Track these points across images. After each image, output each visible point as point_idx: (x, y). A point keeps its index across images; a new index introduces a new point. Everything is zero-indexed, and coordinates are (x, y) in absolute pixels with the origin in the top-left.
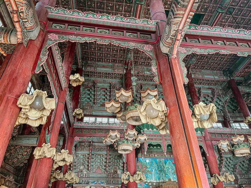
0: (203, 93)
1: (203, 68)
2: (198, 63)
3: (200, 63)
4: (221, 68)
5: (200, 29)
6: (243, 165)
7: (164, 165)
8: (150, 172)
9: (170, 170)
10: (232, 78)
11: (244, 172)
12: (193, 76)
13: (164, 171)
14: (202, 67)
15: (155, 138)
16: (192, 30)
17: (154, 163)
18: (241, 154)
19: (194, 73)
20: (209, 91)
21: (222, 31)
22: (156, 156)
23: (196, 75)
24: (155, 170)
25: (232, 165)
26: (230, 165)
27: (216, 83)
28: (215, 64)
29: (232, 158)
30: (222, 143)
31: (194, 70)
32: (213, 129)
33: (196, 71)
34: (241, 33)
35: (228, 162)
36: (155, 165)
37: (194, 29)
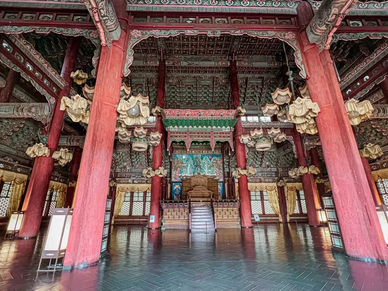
0: (251, 83)
1: (250, 53)
2: (243, 47)
3: (246, 48)
4: (272, 51)
5: (167, 3)
6: (288, 159)
7: (201, 160)
8: (186, 167)
9: (206, 165)
10: (284, 64)
11: (288, 166)
12: (237, 64)
13: (200, 167)
14: (250, 51)
15: (180, 135)
16: (156, 6)
17: (191, 159)
18: (261, 148)
19: (240, 60)
20: (258, 81)
21: (196, 3)
22: (193, 152)
23: (242, 62)
24: (191, 165)
25: (275, 159)
26: (273, 158)
27: (268, 70)
28: (264, 47)
29: (275, 152)
30: (243, 138)
31: (240, 56)
32: (248, 124)
33: (243, 58)
34: (220, 4)
35: (271, 156)
36: (191, 161)
37: (158, 3)
